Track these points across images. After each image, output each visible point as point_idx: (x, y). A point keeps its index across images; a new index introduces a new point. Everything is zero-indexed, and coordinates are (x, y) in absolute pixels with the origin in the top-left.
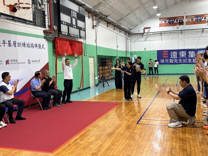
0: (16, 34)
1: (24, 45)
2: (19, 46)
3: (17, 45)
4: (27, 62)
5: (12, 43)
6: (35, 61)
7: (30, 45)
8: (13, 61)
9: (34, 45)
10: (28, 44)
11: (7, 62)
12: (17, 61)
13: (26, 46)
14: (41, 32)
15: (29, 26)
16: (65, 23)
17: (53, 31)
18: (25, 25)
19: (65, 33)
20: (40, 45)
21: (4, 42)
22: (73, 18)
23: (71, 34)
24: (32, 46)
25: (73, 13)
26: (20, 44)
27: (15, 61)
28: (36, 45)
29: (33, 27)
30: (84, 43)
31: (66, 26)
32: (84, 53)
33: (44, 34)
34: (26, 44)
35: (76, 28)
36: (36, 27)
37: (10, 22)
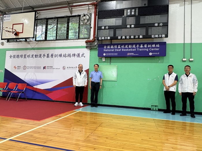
0: (55, 49)
1: (61, 55)
2: (55, 57)
4: (61, 68)
5: (50, 55)
6: (71, 68)
7: (67, 55)
8: (49, 67)
9: (71, 55)
10: (65, 54)
11: (44, 68)
12: (52, 67)
14: (82, 43)
15: (68, 41)
16: (107, 27)
17: (95, 39)
18: (64, 41)
19: (105, 38)
20: (79, 54)
21: (44, 55)
22: (127, 18)
23: (120, 37)
24: (69, 55)
25: (129, 11)
26: (57, 55)
27: (50, 67)
28: (74, 55)
29: (73, 41)
30: (184, 43)
31: (108, 30)
32: (183, 57)
33: (87, 44)
34: (63, 55)
35: (134, 27)
36: (77, 40)
37: (51, 42)
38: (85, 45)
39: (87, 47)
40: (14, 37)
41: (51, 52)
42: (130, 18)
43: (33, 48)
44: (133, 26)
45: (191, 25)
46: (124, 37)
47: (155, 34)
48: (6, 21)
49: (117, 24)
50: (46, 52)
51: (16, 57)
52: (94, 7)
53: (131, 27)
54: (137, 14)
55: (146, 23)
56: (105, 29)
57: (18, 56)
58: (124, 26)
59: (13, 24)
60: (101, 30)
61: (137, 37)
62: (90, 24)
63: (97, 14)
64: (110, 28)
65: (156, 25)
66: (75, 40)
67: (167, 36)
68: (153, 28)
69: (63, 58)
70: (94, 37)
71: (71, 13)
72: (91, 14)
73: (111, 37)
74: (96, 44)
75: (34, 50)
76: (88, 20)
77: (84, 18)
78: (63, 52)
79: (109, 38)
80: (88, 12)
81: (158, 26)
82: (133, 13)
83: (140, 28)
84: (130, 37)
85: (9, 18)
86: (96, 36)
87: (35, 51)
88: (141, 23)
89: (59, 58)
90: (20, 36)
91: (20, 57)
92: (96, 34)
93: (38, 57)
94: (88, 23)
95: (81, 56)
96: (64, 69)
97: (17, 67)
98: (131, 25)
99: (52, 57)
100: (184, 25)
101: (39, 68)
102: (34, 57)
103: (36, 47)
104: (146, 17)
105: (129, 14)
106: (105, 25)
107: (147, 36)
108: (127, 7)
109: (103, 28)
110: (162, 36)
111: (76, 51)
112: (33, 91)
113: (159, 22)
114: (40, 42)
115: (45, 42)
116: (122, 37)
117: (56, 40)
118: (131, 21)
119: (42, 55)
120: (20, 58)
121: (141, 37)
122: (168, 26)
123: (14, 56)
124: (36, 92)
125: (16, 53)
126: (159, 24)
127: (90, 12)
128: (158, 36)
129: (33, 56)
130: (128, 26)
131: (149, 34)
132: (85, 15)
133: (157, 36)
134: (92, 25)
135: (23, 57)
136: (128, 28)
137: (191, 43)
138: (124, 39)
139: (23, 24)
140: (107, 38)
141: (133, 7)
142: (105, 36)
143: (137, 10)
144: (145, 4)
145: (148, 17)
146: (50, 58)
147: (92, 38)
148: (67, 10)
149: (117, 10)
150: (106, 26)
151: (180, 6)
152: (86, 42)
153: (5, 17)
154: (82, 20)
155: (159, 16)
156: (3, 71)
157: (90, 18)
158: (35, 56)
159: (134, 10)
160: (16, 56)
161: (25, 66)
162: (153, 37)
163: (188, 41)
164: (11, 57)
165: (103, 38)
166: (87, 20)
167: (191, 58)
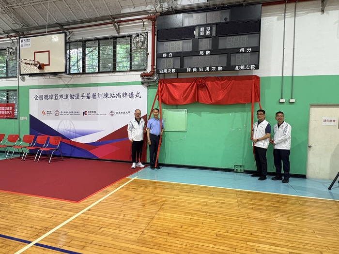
0: (98, 86)
1: (106, 95)
2: (99, 97)
3: (97, 96)
4: (108, 114)
5: (91, 95)
6: (122, 113)
7: (115, 95)
8: (91, 112)
9: (121, 94)
10: (112, 94)
11: (85, 113)
12: (95, 112)
13: (109, 96)
14: (136, 76)
15: (116, 74)
16: (170, 55)
17: (154, 72)
18: (110, 74)
19: (167, 71)
20: (132, 93)
21: (83, 95)
22: (199, 39)
23: (190, 69)
24: (118, 95)
25: (202, 29)
26: (101, 95)
27: (93, 112)
28: (125, 95)
29: (122, 74)
30: (282, 77)
31: (173, 58)
32: (280, 97)
33: (143, 79)
34: (109, 94)
35: (210, 55)
36: (128, 73)
37: (91, 75)
38: (140, 79)
39: (143, 83)
40: (38, 71)
41: (92, 90)
42: (203, 40)
43: (66, 85)
44: (208, 52)
45: (294, 49)
46: (195, 70)
47: (240, 64)
48: (24, 47)
49: (186, 50)
50: (85, 91)
51: (44, 98)
52: (151, 23)
53: (205, 54)
54: (214, 33)
55: (227, 48)
56: (168, 57)
57: (46, 97)
58: (195, 52)
59: (35, 53)
60: (162, 59)
61: (214, 68)
62: (147, 49)
63: (156, 33)
64: (176, 55)
65: (242, 50)
66: (125, 73)
67: (257, 67)
68: (237, 55)
69: (110, 99)
70: (153, 69)
71: (118, 32)
72: (148, 33)
73: (176, 70)
74: (155, 78)
75: (69, 87)
76: (143, 43)
77: (137, 40)
78: (110, 90)
79: (173, 71)
80: (142, 31)
81: (245, 52)
82: (208, 33)
83: (218, 56)
84: (204, 69)
85: (28, 43)
86: (155, 67)
87: (70, 90)
88: (220, 47)
89: (104, 99)
90: (47, 70)
91: (49, 97)
92: (155, 64)
93: (75, 97)
94: (142, 48)
95: (135, 96)
96: (113, 115)
97: (46, 113)
98: (205, 52)
99: (95, 98)
100: (284, 49)
101: (77, 113)
102: (69, 97)
103: (71, 83)
104: (228, 38)
105: (202, 34)
106: (167, 52)
107: (229, 67)
108: (199, 24)
109: (165, 55)
110: (250, 68)
111: (128, 89)
112: (71, 145)
113: (247, 46)
114: (75, 76)
115: (83, 76)
116: (192, 69)
117: (99, 72)
118: (205, 45)
119: (80, 95)
120: (50, 100)
121: (220, 68)
122: (259, 52)
123: (41, 97)
124: (75, 147)
125: (43, 92)
126: (246, 48)
127: (146, 30)
128: (245, 67)
129: (67, 96)
130: (202, 53)
131: (232, 64)
132: (138, 36)
133: (243, 67)
134: (150, 50)
135: (54, 97)
136: (201, 55)
137: (293, 76)
138: (195, 72)
139: (49, 51)
140: (171, 71)
141: (208, 23)
142: (168, 68)
143: (214, 28)
144: (226, 19)
145: (231, 37)
146: (92, 99)
147: (149, 69)
148: (111, 27)
149: (185, 28)
150: (169, 53)
151: (278, 20)
152: (142, 76)
153: (22, 41)
154: (134, 43)
155: (246, 37)
156: (27, 119)
157: (146, 39)
158: (71, 96)
159: (209, 28)
160: (44, 96)
161: (57, 111)
162: (237, 68)
163: (288, 73)
164: (36, 97)
165: (165, 71)
166: (141, 43)
167: (292, 99)
